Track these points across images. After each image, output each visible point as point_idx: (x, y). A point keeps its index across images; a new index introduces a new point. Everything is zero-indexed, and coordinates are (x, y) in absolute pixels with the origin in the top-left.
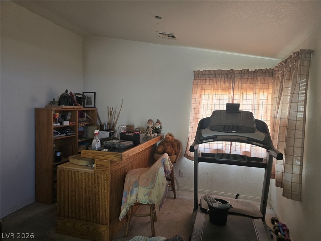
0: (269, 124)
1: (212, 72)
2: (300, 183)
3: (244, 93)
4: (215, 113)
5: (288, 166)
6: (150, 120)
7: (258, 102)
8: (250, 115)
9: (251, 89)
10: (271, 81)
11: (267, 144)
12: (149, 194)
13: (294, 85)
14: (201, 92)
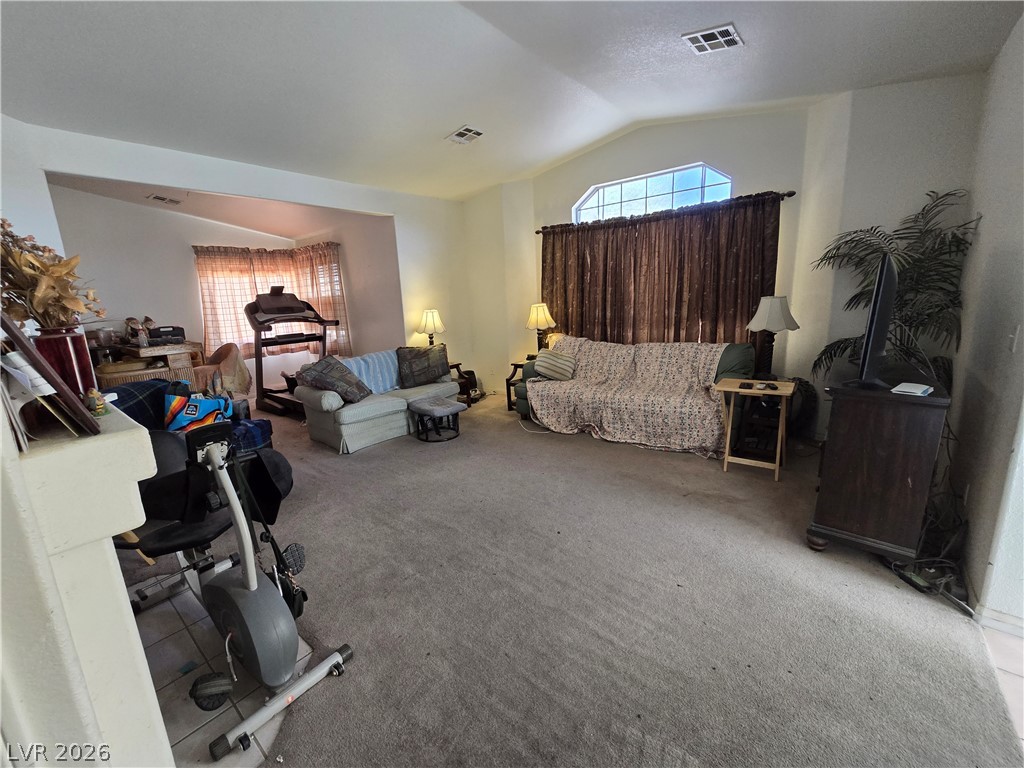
0: (311, 303)
2: (349, 343)
4: (258, 297)
8: (293, 297)
10: (291, 262)
11: (315, 319)
12: (233, 382)
14: (212, 274)
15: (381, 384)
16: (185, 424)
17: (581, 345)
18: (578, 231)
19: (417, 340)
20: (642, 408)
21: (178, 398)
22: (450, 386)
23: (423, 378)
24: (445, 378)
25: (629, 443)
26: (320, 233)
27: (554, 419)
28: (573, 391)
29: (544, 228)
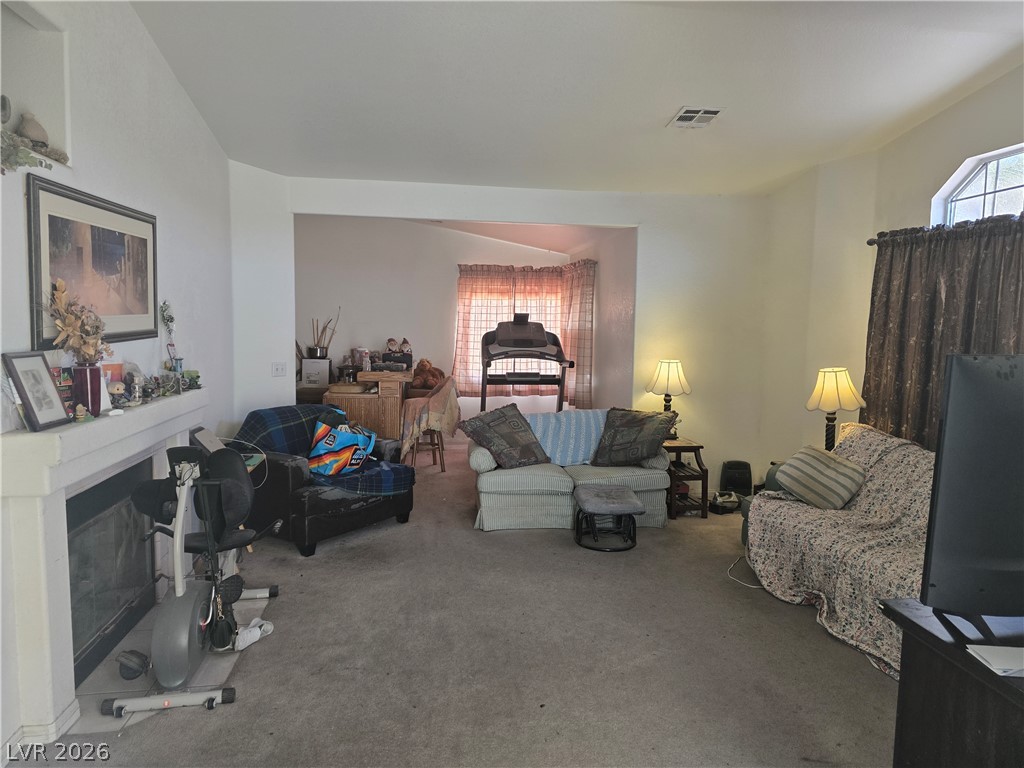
0: (559, 336)
1: (485, 268)
2: (590, 392)
3: (529, 298)
4: (500, 324)
5: (580, 376)
6: (390, 340)
7: (545, 310)
8: (539, 326)
9: (537, 293)
10: (559, 282)
11: (559, 357)
12: (440, 420)
13: (582, 294)
14: (471, 296)
15: (570, 453)
16: (322, 452)
17: (886, 452)
18: (930, 241)
19: (647, 403)
20: (894, 590)
21: (324, 425)
22: (656, 476)
23: (621, 457)
24: (653, 462)
25: (863, 652)
26: (582, 250)
27: (773, 569)
28: (808, 528)
29: (881, 235)
